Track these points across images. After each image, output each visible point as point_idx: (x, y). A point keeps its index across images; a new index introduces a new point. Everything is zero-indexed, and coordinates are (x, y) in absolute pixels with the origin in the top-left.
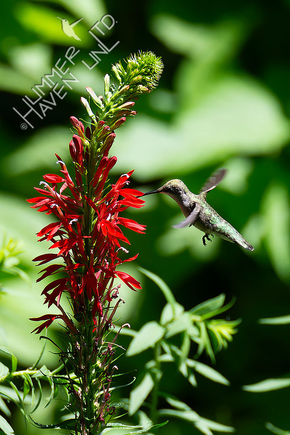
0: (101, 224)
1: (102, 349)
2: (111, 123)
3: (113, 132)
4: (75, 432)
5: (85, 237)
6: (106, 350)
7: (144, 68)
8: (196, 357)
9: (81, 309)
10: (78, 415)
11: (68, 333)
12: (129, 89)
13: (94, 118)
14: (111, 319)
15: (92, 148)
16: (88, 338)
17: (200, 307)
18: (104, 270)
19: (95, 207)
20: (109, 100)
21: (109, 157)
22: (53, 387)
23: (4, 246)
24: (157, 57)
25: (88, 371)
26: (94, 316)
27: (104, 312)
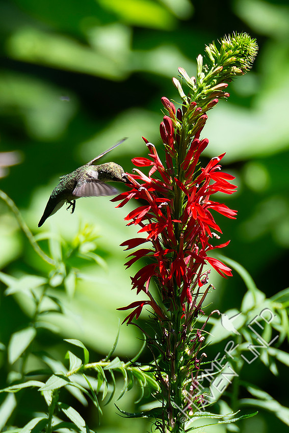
0: (191, 207)
1: (191, 336)
2: (203, 104)
3: (205, 114)
4: (162, 420)
5: (175, 221)
6: (195, 337)
7: (239, 49)
8: (278, 345)
9: (170, 295)
10: (165, 403)
11: (156, 319)
12: (222, 70)
13: (186, 98)
14: (200, 305)
15: (183, 130)
16: (177, 325)
17: (281, 294)
18: (194, 255)
19: (185, 190)
20: (201, 81)
21: (200, 139)
22: (126, 379)
23: (79, 231)
24: (252, 39)
25: (176, 358)
26: (182, 301)
27: (193, 298)
